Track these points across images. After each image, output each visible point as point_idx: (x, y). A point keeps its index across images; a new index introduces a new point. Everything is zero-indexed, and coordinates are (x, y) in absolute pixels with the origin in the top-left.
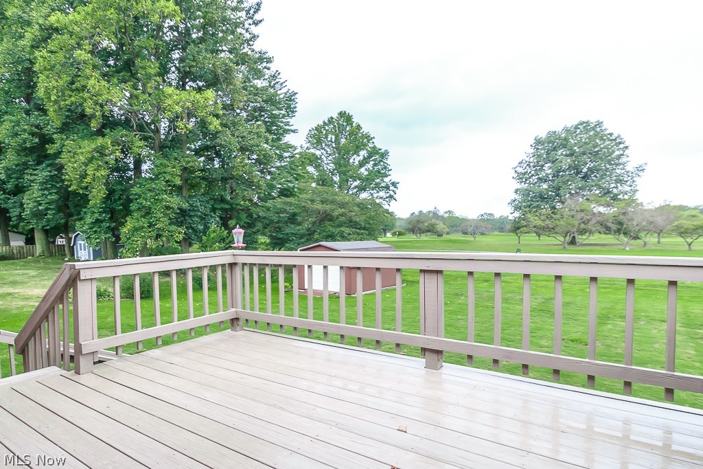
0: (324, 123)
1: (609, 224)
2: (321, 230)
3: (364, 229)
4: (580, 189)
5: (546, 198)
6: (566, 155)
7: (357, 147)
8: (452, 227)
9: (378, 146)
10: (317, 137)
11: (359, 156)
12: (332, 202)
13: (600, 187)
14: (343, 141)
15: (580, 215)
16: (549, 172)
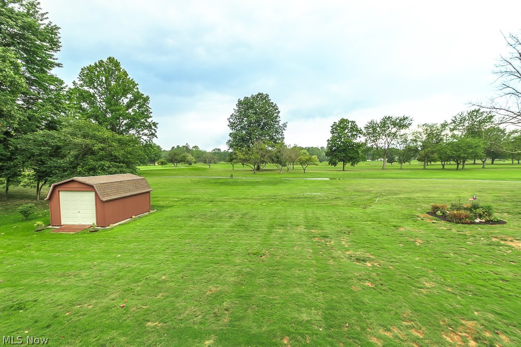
0: (96, 64)
1: (273, 158)
2: (84, 164)
3: (123, 162)
4: (260, 135)
5: (245, 140)
6: (253, 114)
7: (125, 90)
8: (198, 158)
9: (141, 92)
10: (89, 75)
11: (127, 98)
12: (93, 137)
13: (269, 135)
14: (113, 83)
15: (261, 152)
16: (246, 123)
